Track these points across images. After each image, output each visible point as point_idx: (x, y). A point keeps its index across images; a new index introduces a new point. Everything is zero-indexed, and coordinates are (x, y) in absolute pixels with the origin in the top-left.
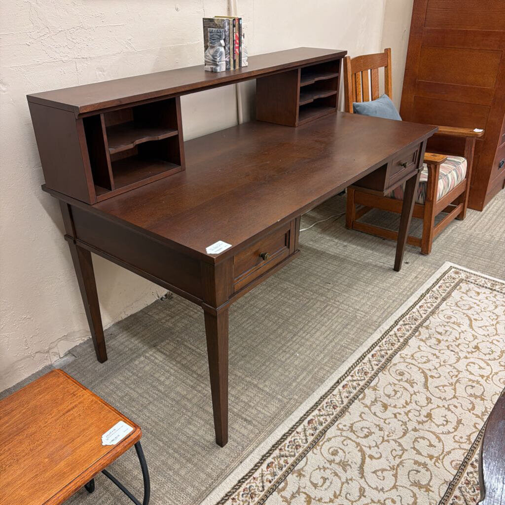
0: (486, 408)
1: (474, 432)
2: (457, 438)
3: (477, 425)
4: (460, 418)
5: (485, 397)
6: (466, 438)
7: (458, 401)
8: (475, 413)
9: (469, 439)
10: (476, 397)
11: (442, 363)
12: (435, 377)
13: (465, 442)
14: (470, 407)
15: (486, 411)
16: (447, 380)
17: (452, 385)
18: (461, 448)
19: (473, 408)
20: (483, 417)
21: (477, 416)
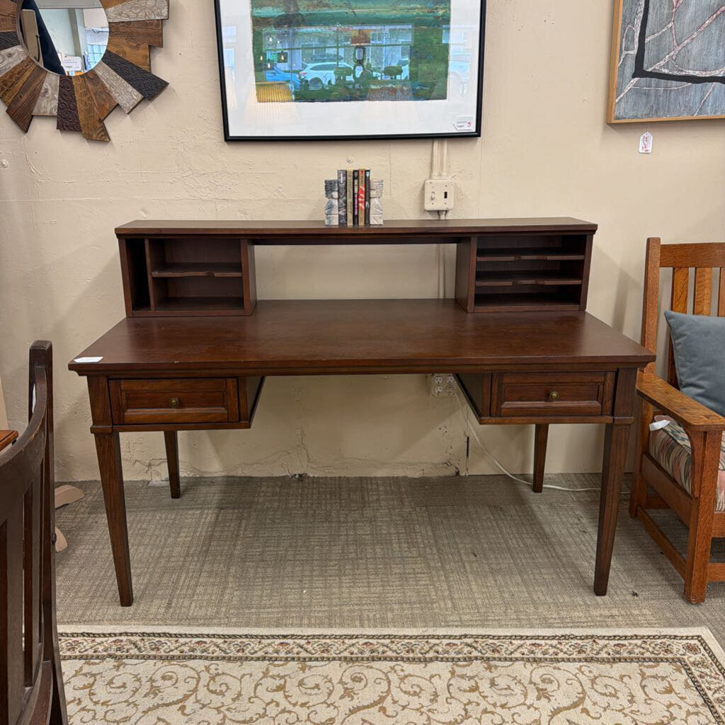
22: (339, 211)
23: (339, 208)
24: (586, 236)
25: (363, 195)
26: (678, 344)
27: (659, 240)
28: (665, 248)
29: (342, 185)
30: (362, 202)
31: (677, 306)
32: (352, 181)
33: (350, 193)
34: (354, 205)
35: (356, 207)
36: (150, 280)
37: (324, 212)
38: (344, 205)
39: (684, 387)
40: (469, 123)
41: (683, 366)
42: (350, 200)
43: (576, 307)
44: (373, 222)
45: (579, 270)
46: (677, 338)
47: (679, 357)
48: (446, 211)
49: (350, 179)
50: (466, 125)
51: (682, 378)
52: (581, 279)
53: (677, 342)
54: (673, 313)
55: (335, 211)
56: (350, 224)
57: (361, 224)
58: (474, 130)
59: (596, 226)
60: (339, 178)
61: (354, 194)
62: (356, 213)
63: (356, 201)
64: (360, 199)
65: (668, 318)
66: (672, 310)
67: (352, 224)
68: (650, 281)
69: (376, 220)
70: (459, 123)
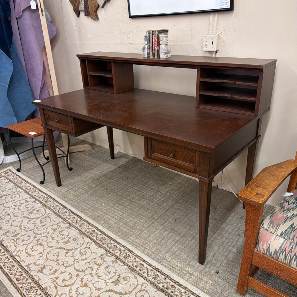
0: (32, 271)
1: (20, 259)
2: (21, 251)
3: (23, 262)
4: (32, 256)
5: (40, 273)
6: (19, 255)
7: (43, 259)
8: (32, 264)
9: (18, 256)
10: (42, 269)
11: (76, 261)
12: (66, 254)
13: (17, 254)
14: (37, 263)
15: (30, 270)
16: (62, 259)
17: (57, 260)
18: (15, 251)
19: (35, 264)
20: (27, 267)
21: (29, 265)
22: (147, 50)
23: (147, 49)
25: (156, 43)
29: (148, 38)
30: (156, 46)
32: (152, 36)
33: (151, 42)
34: (153, 48)
35: (154, 49)
36: (88, 75)
37: (142, 50)
38: (149, 47)
40: (226, 3)
42: (151, 45)
44: (161, 56)
49: (151, 35)
50: (225, 4)
52: (256, 98)
55: (146, 50)
56: (151, 57)
57: (156, 57)
58: (229, 7)
60: (147, 35)
61: (153, 42)
62: (154, 52)
63: (153, 45)
64: (155, 45)
67: (152, 57)
69: (162, 56)
70: (221, 3)
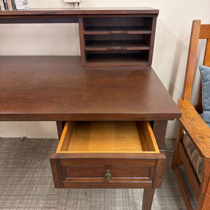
24: (152, 18)
26: (205, 85)
27: (200, 21)
28: (203, 26)
31: (207, 63)
39: (205, 110)
41: (206, 98)
43: (146, 64)
44: (18, 8)
45: (147, 40)
46: (204, 82)
47: (205, 93)
48: (78, 3)
51: (205, 105)
52: (149, 46)
53: (204, 84)
54: (204, 67)
56: (3, 9)
59: (158, 11)
62: (5, 2)
65: (201, 69)
66: (204, 65)
68: (192, 48)
69: (20, 7)
